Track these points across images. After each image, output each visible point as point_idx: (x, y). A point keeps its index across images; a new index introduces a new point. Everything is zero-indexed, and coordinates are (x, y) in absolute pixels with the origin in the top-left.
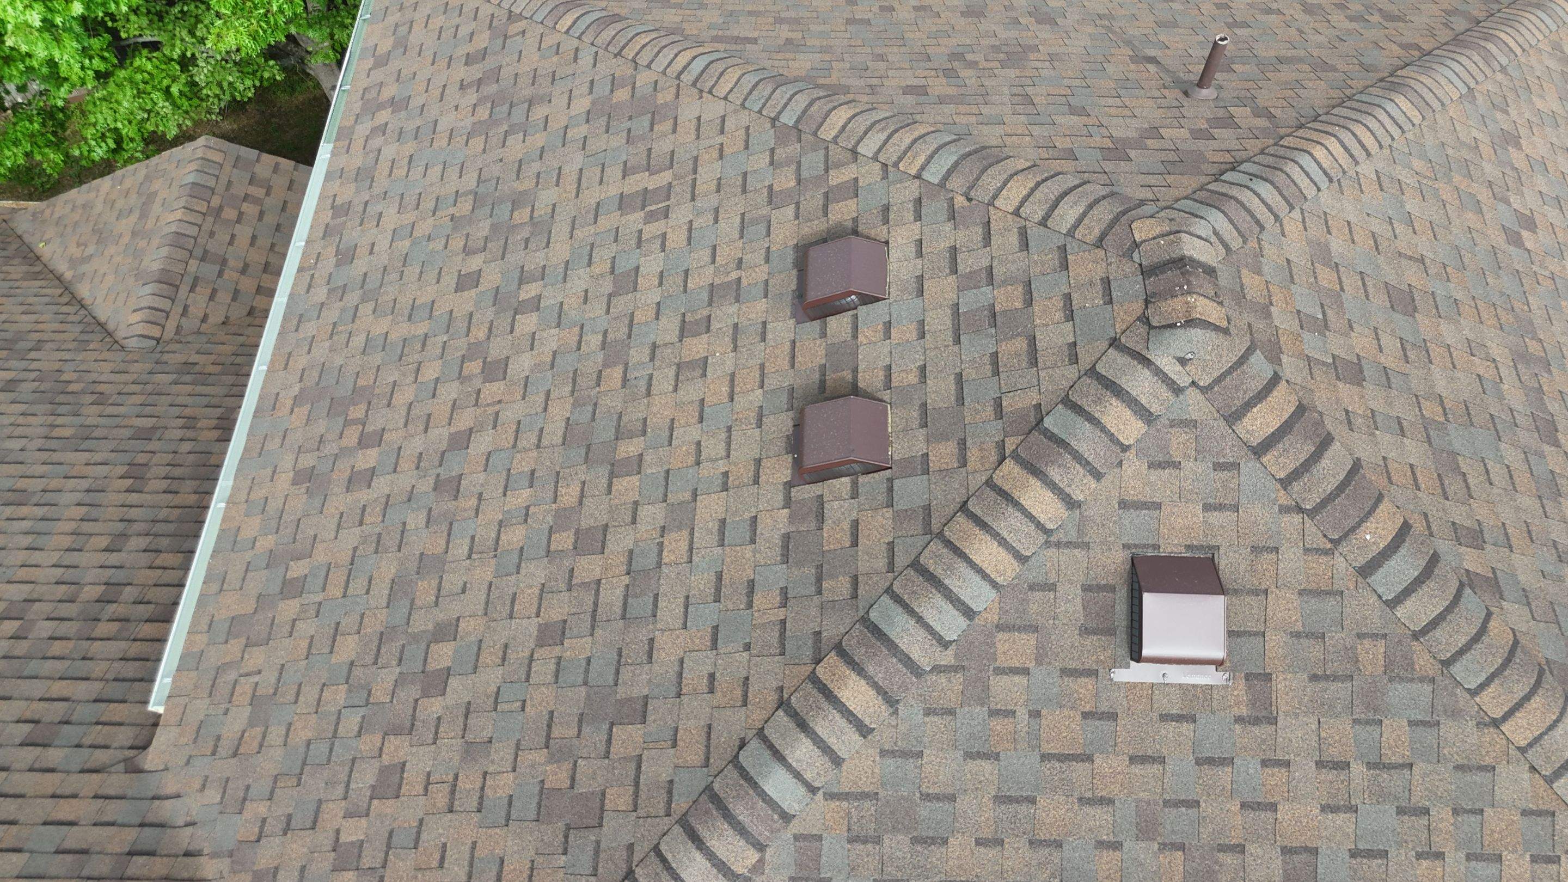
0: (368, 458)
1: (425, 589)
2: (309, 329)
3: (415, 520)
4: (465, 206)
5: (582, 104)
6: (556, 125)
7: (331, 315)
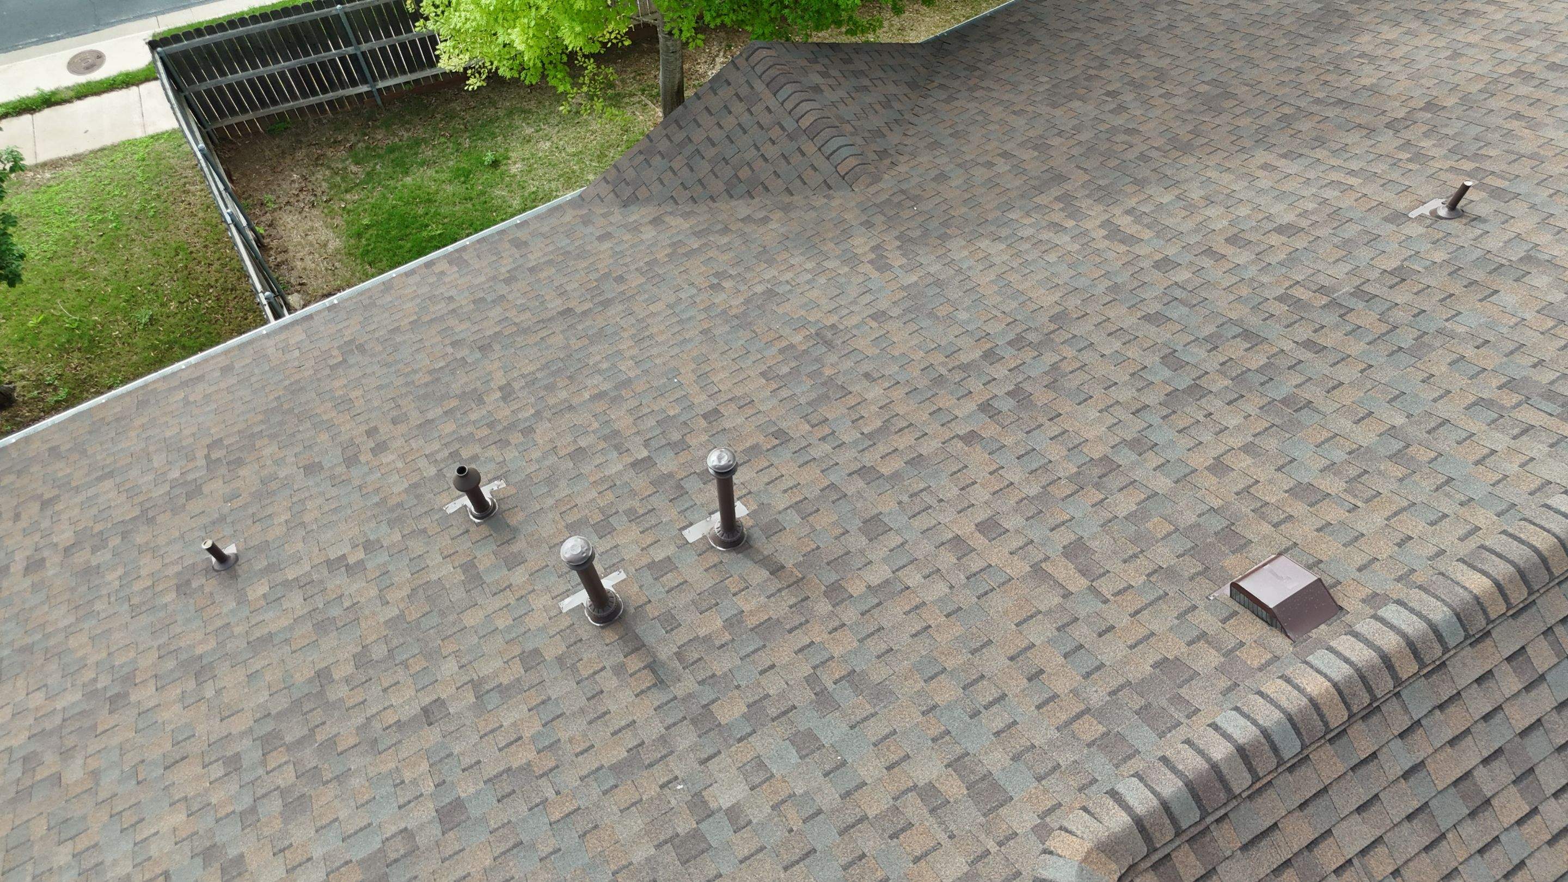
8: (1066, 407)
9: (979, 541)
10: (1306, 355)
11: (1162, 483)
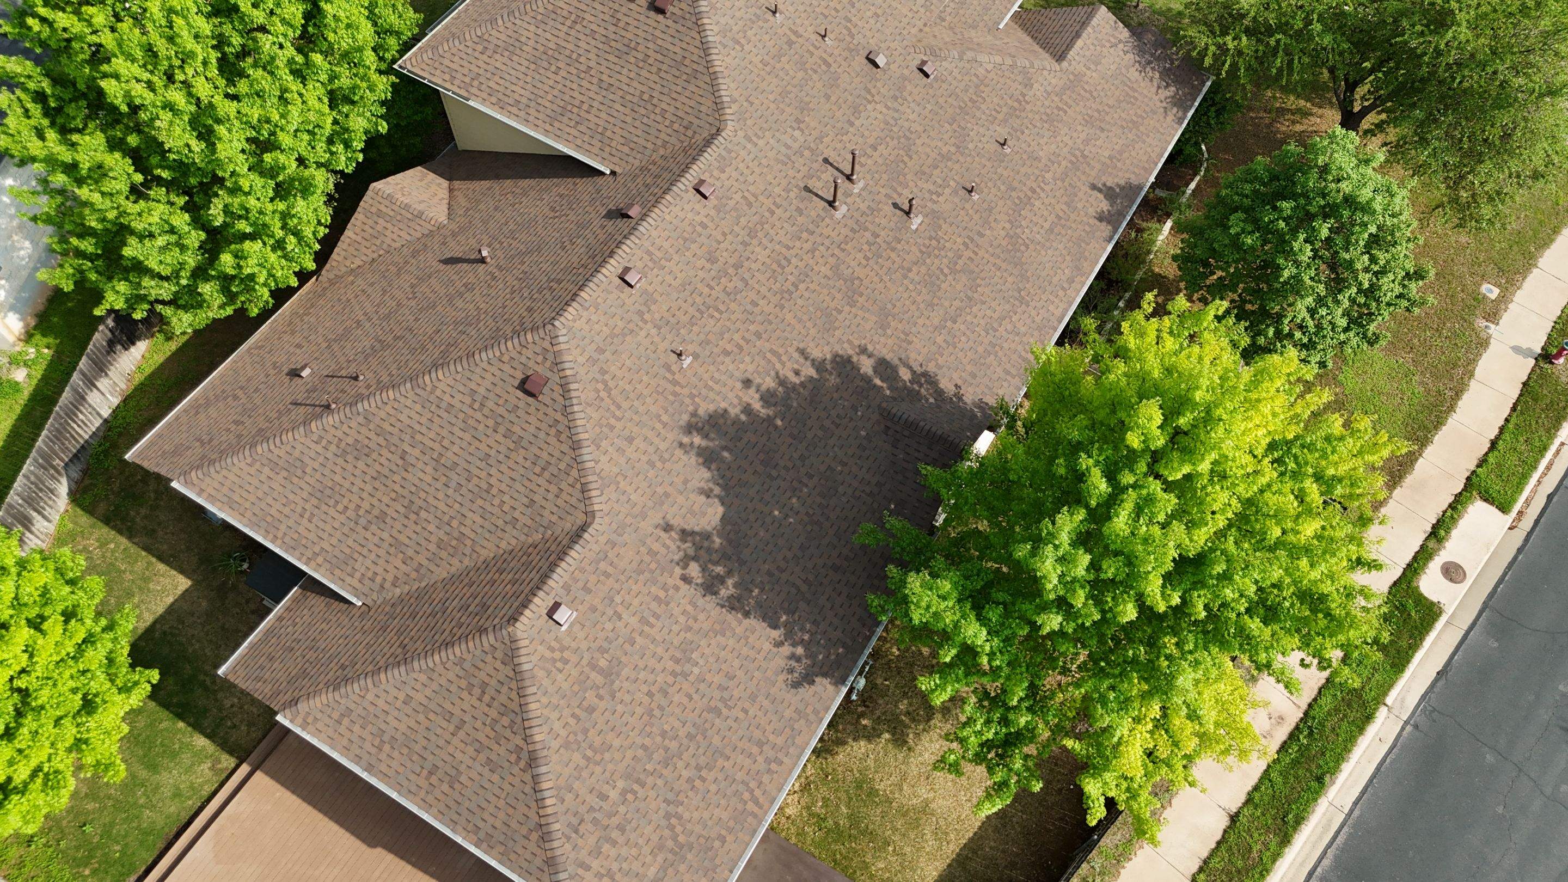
0: (585, 107)
1: (629, 97)
2: (531, 118)
3: (611, 96)
4: (533, 66)
5: (532, 28)
6: (531, 35)
7: (532, 111)
8: (768, 261)
9: (773, 208)
10: (712, 283)
11: (736, 228)
